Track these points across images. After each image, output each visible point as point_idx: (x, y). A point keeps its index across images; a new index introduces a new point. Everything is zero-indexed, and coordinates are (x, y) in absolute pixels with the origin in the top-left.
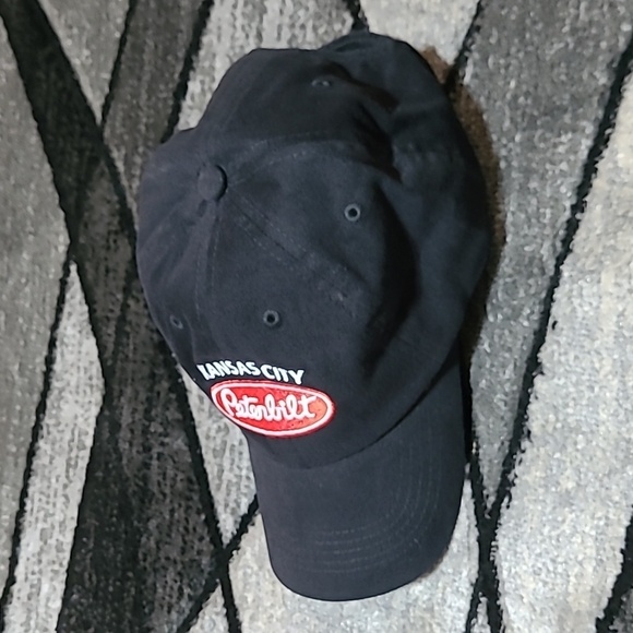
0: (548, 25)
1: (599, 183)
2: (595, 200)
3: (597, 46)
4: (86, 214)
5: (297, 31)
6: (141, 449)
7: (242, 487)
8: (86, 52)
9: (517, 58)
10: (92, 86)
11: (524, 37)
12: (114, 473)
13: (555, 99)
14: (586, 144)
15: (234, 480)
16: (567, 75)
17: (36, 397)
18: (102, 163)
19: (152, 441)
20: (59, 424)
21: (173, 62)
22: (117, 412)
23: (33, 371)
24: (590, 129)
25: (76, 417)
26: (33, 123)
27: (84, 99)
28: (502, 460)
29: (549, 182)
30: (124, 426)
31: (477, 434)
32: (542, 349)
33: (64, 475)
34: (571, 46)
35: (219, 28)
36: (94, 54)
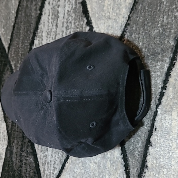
0: (153, 24)
1: (171, 80)
2: (170, 86)
3: (170, 32)
4: (3, 82)
5: (69, 24)
6: (19, 161)
7: (51, 176)
8: (3, 30)
9: (142, 35)
10: (5, 41)
11: (145, 28)
12: (11, 168)
13: (155, 49)
14: (166, 66)
15: (49, 174)
16: (160, 41)
18: (8, 66)
19: (23, 159)
21: (30, 34)
22: (12, 148)
24: (168, 61)
27: (3, 45)
28: (138, 175)
30: (14, 153)
31: (129, 165)
32: (151, 137)
34: (161, 31)
35: (44, 23)
36: (5, 30)
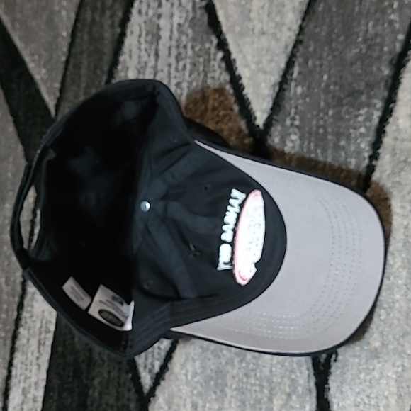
0: (347, 37)
1: (387, 140)
2: (385, 152)
3: (381, 50)
5: (182, 50)
7: (156, 354)
8: (44, 71)
9: (327, 60)
10: (48, 92)
11: (332, 46)
12: (69, 348)
13: (354, 85)
14: (377, 115)
16: (362, 69)
17: (17, 299)
20: (31, 317)
21: (101, 74)
23: (14, 282)
24: (379, 104)
25: (43, 312)
26: (10, 118)
27: (42, 100)
29: (353, 141)
33: (36, 350)
34: (364, 51)
35: (130, 51)
36: (49, 72)
